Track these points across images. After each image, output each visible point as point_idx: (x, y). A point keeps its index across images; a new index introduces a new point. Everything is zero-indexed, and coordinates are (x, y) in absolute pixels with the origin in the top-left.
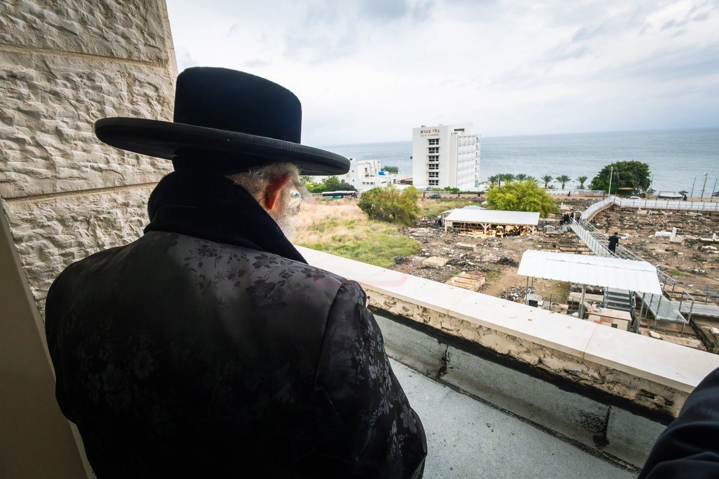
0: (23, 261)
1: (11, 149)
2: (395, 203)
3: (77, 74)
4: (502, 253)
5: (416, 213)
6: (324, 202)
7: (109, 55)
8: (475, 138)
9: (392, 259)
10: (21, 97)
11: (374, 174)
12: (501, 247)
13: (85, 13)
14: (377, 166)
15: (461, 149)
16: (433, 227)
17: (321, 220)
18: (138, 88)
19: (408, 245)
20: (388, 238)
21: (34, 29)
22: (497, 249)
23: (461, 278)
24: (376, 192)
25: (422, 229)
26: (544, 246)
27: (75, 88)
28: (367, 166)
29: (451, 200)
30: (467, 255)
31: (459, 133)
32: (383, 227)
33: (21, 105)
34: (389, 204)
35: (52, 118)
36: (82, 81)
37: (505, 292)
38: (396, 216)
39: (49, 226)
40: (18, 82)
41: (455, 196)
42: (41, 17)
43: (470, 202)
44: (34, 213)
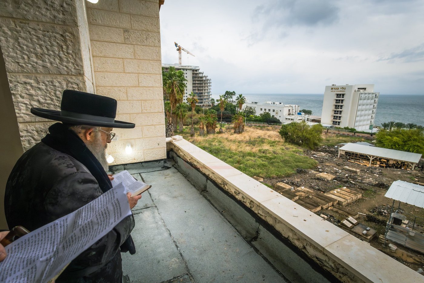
0: (22, 144)
1: (22, 106)
2: (305, 134)
3: (47, 81)
4: (381, 179)
5: (319, 142)
6: (259, 128)
7: (60, 73)
8: (374, 95)
9: (295, 169)
10: (27, 90)
11: (294, 114)
12: (381, 175)
13: (52, 60)
14: (296, 108)
15: (361, 102)
16: (330, 153)
17: (255, 138)
18: (70, 85)
19: (309, 162)
20: (296, 155)
21: (34, 67)
22: (377, 176)
23: (342, 191)
24: (293, 125)
25: (321, 153)
26: (420, 180)
27: (46, 85)
28: (290, 108)
29: (348, 136)
30: (351, 176)
31: (362, 91)
32: (293, 148)
33: (27, 92)
34: (300, 134)
35: (37, 96)
36: (49, 83)
37: (376, 208)
38: (304, 142)
39: (32, 133)
40: (27, 85)
41: (351, 134)
42: (36, 63)
43: (363, 139)
44: (28, 128)
